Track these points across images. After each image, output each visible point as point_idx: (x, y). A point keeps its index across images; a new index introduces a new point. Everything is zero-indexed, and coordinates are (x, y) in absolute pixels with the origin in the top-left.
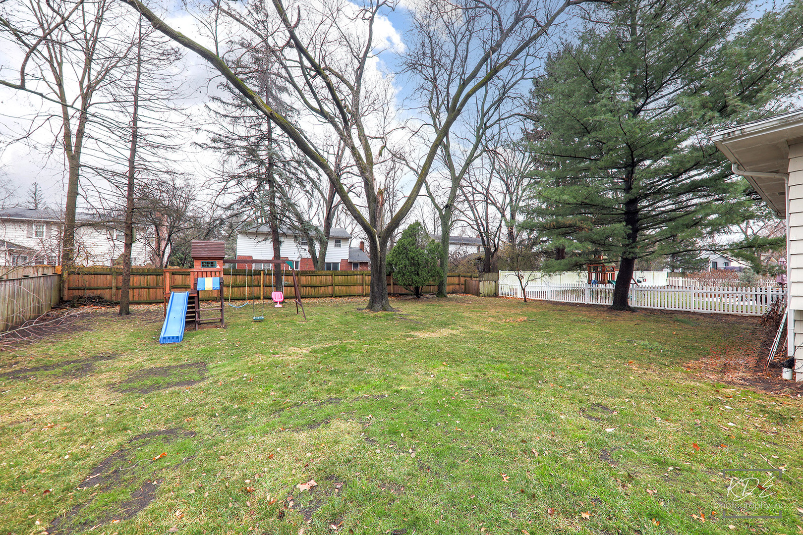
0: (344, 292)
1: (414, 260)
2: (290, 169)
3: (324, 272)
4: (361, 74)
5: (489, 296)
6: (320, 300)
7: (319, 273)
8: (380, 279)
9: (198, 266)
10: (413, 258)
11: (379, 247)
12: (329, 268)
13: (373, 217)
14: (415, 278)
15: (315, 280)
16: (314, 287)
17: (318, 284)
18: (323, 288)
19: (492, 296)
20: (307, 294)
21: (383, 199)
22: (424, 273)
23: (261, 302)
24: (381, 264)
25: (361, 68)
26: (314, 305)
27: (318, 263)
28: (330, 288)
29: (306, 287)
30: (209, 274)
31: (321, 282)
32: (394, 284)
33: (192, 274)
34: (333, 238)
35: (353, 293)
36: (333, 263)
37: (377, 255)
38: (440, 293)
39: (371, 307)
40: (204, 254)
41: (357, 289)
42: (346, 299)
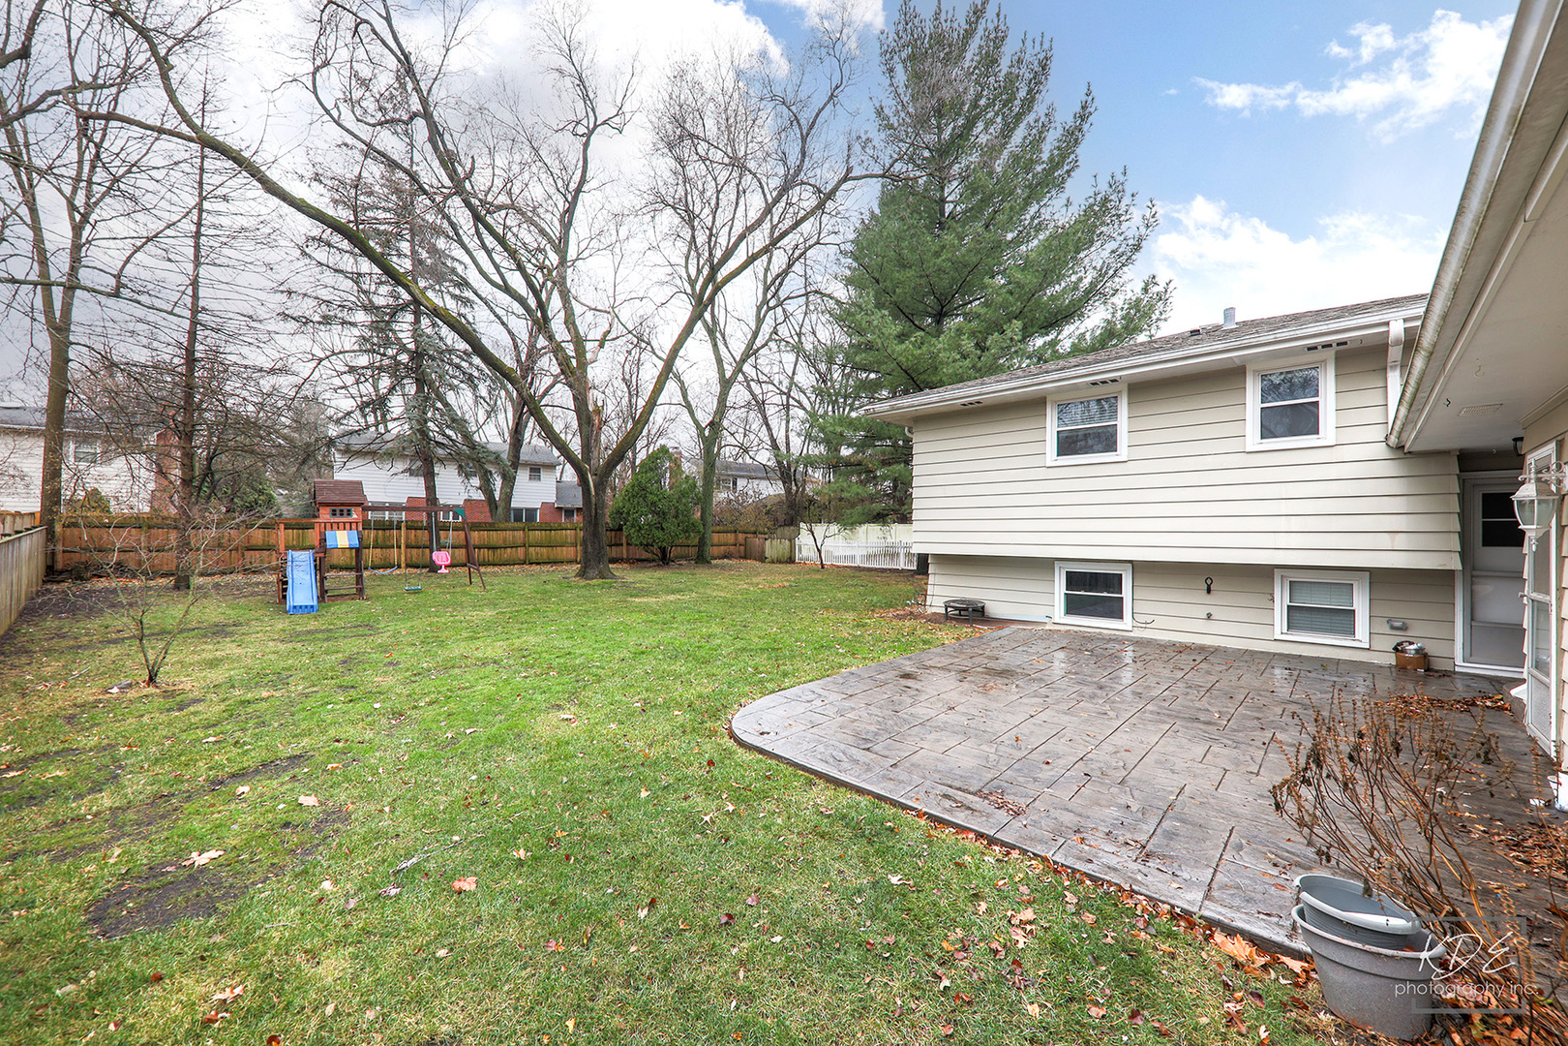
0: (545, 556)
1: (655, 506)
2: (452, 360)
3: (510, 525)
4: (570, 223)
5: (779, 562)
6: (504, 568)
7: (502, 526)
8: (595, 534)
9: (325, 515)
10: (653, 504)
11: (593, 489)
12: (518, 518)
13: (587, 447)
14: (659, 534)
15: (495, 537)
16: (494, 548)
17: (501, 543)
18: (509, 550)
19: (786, 562)
20: (481, 560)
21: (600, 421)
22: (670, 525)
23: (403, 571)
24: (596, 513)
25: (570, 211)
26: (495, 574)
27: (498, 511)
28: (521, 551)
29: (479, 548)
30: (341, 525)
31: (505, 541)
32: (628, 544)
33: (317, 526)
34: (526, 464)
35: (560, 557)
36: (527, 509)
37: (590, 502)
38: (701, 559)
39: (582, 574)
40: (335, 498)
41: (568, 552)
42: (547, 567)
